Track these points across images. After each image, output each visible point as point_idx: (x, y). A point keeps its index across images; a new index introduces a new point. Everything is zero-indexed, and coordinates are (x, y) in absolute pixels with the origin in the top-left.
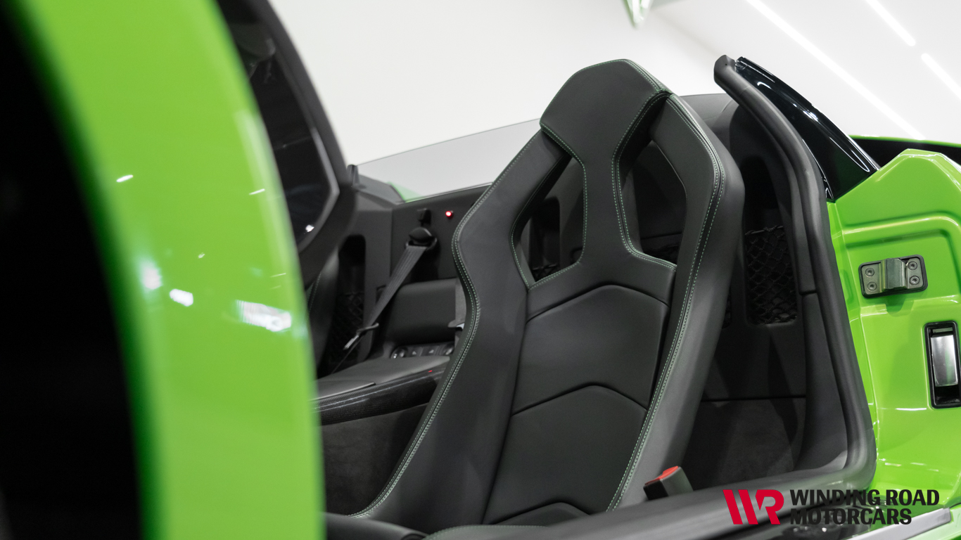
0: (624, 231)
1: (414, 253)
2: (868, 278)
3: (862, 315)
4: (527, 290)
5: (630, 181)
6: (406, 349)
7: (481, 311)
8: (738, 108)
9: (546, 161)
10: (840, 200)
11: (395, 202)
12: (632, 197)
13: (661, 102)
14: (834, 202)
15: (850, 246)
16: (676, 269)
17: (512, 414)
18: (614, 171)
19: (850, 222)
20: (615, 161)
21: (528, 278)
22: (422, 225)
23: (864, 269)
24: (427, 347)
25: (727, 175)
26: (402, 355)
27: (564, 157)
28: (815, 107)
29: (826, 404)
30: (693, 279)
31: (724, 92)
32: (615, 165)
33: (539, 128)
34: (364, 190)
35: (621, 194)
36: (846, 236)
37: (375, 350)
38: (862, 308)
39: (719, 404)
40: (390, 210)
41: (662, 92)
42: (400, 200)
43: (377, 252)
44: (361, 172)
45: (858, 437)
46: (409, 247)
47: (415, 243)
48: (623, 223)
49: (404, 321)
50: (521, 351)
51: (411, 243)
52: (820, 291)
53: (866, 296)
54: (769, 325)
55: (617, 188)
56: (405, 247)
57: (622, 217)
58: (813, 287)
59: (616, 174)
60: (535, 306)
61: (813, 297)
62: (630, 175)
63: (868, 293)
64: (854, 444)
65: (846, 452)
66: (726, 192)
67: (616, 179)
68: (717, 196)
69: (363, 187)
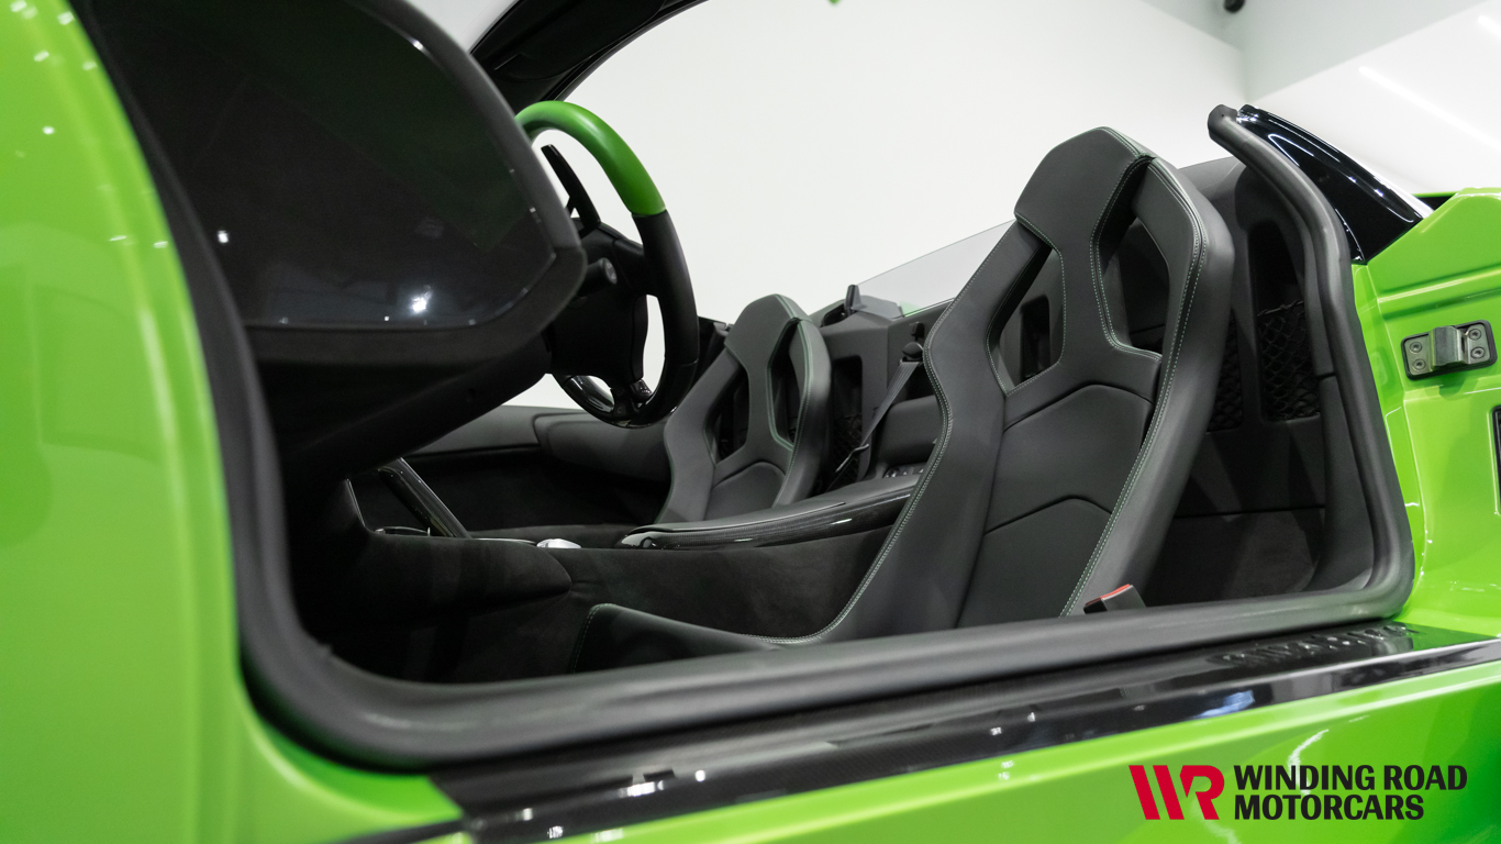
0: (1107, 323)
1: (909, 367)
2: (1413, 354)
3: (1405, 401)
4: (1005, 397)
5: (1114, 267)
6: (898, 470)
7: (954, 423)
8: (1245, 171)
9: (1023, 254)
10: (1373, 261)
11: (893, 317)
12: (1116, 282)
13: (1141, 171)
14: (1365, 264)
15: (1389, 317)
16: (1162, 359)
17: (985, 532)
18: (1093, 257)
19: (1386, 287)
20: (1094, 244)
21: (1006, 384)
22: (916, 340)
23: (1407, 345)
24: (918, 467)
25: (1211, 242)
26: (894, 475)
27: (1042, 250)
28: (1382, 183)
29: (1348, 509)
30: (1172, 367)
31: (1230, 155)
32: (1094, 248)
33: (1012, 218)
34: (864, 310)
35: (1103, 281)
36: (1382, 305)
37: (870, 472)
38: (1407, 393)
39: (1229, 518)
40: (886, 327)
41: (1142, 157)
42: (899, 314)
43: (873, 371)
44: (862, 292)
45: (1388, 551)
46: (902, 363)
47: (909, 358)
48: (1104, 313)
49: (896, 440)
50: (997, 464)
51: (905, 360)
52: (1342, 374)
53: (1412, 378)
54: (1289, 422)
55: (1097, 274)
56: (899, 364)
57: (1102, 304)
58: (1330, 369)
59: (1095, 258)
60: (1013, 414)
61: (1332, 381)
62: (1115, 258)
63: (1414, 374)
64: (1383, 559)
65: (1371, 571)
66: (1208, 259)
67: (1095, 264)
68: (1196, 267)
69: (864, 307)
